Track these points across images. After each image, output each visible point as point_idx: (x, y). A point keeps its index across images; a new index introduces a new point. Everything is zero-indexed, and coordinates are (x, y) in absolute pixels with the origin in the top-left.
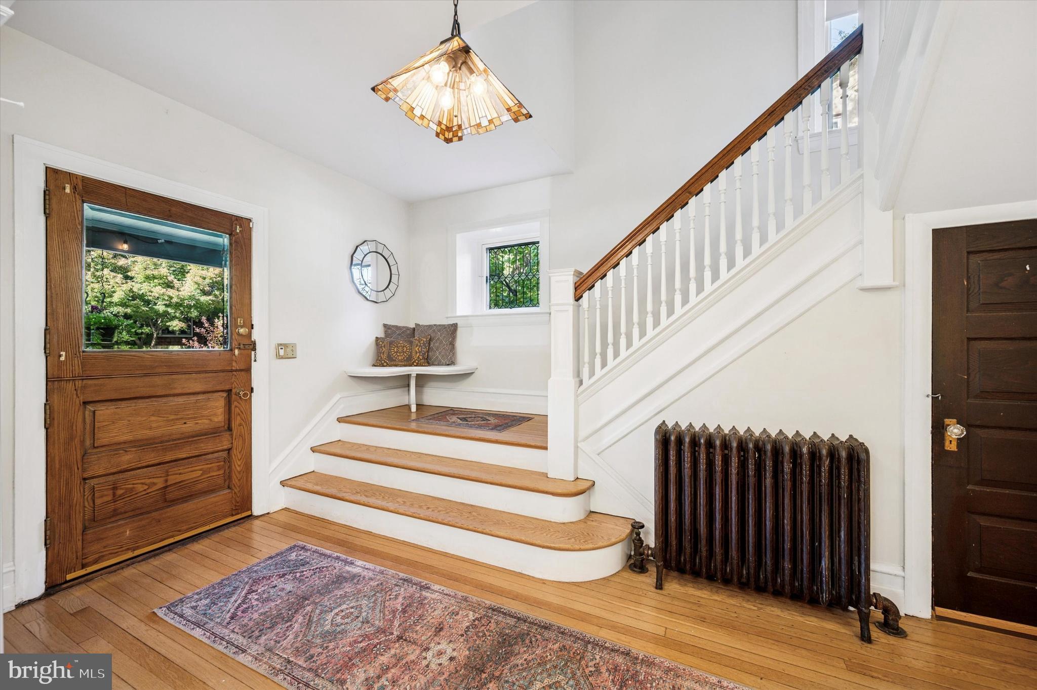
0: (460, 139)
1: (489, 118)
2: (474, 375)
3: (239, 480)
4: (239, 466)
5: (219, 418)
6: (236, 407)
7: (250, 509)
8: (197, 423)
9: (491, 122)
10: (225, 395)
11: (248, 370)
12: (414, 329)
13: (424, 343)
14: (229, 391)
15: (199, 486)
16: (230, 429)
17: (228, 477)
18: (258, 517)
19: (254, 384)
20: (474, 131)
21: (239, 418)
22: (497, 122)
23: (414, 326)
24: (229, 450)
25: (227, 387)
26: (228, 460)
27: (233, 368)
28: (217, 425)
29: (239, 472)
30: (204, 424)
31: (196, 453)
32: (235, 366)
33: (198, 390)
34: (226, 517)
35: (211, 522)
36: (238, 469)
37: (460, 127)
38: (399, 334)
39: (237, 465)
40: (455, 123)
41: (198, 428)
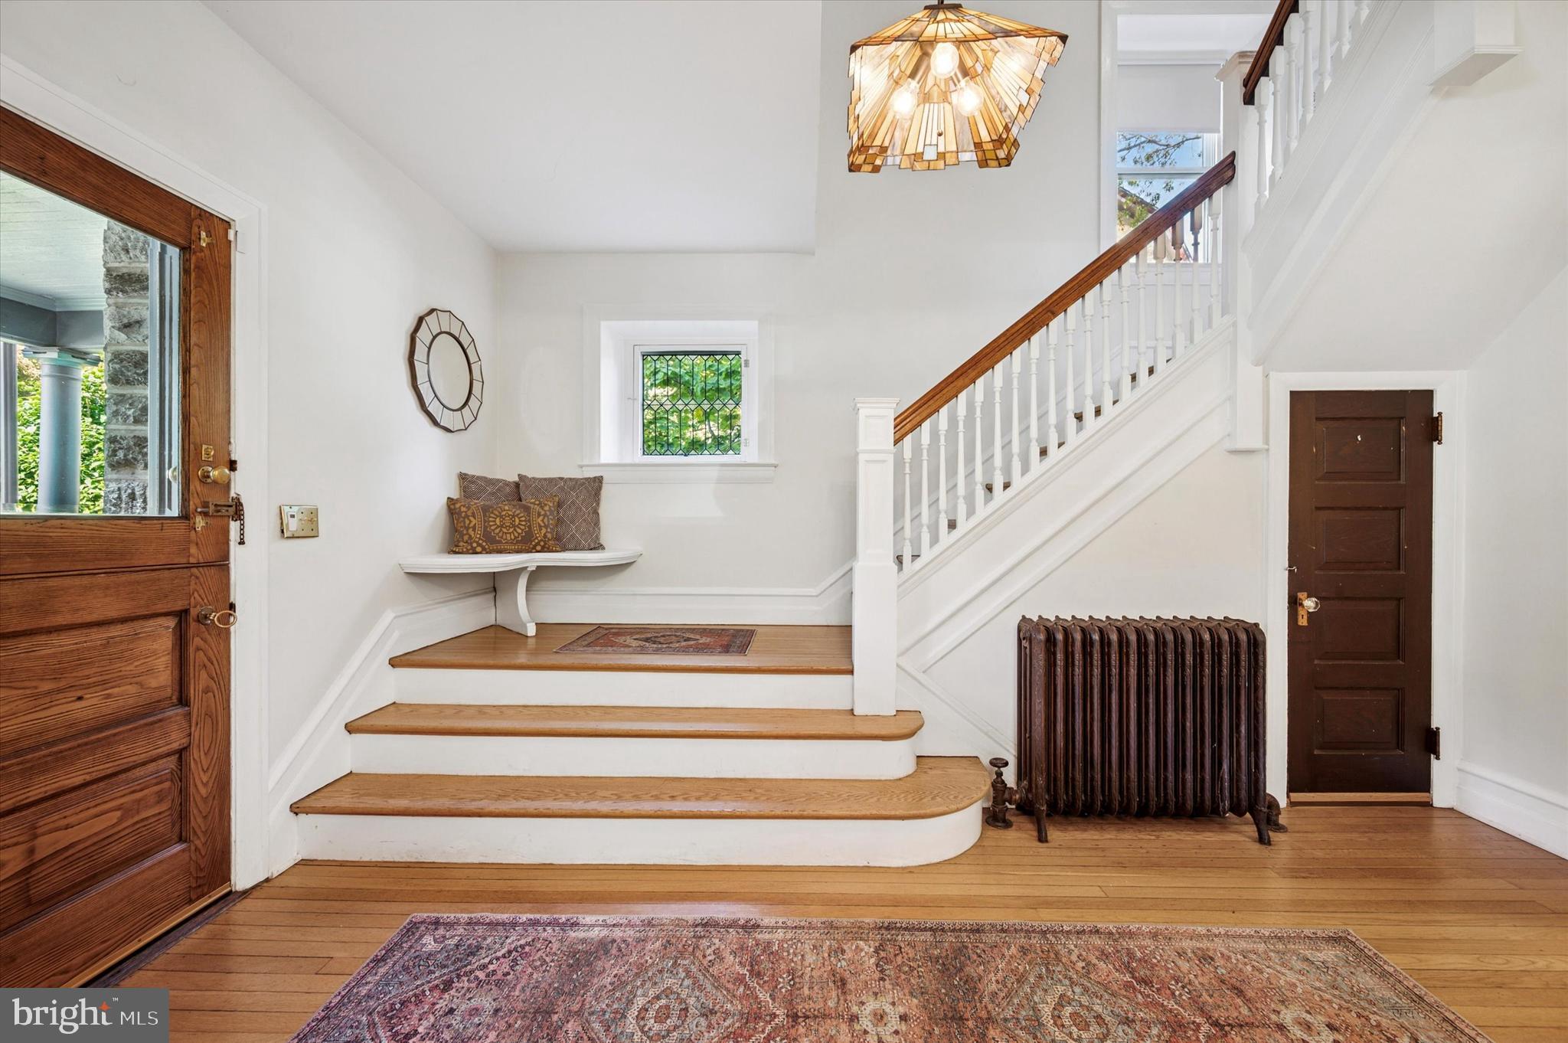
0: (876, 169)
1: (941, 149)
2: (634, 565)
3: (205, 817)
4: (205, 785)
5: (162, 677)
6: (198, 649)
7: (226, 878)
8: (108, 696)
9: (941, 156)
10: (171, 623)
11: (221, 564)
12: (517, 485)
13: (550, 510)
14: (182, 615)
15: (115, 849)
16: (183, 700)
17: (182, 816)
18: (246, 893)
19: (237, 595)
20: (906, 163)
21: (204, 675)
22: (950, 159)
23: (516, 479)
24: (181, 753)
25: (179, 606)
26: (181, 774)
27: (192, 560)
28: (156, 696)
29: (205, 800)
30: (125, 696)
31: (108, 768)
32: (196, 554)
33: (112, 613)
34: (175, 909)
35: (143, 929)
36: (203, 791)
37: (883, 149)
38: (493, 494)
39: (201, 782)
40: (878, 142)
41: (110, 707)
